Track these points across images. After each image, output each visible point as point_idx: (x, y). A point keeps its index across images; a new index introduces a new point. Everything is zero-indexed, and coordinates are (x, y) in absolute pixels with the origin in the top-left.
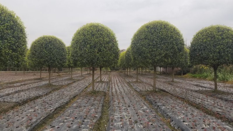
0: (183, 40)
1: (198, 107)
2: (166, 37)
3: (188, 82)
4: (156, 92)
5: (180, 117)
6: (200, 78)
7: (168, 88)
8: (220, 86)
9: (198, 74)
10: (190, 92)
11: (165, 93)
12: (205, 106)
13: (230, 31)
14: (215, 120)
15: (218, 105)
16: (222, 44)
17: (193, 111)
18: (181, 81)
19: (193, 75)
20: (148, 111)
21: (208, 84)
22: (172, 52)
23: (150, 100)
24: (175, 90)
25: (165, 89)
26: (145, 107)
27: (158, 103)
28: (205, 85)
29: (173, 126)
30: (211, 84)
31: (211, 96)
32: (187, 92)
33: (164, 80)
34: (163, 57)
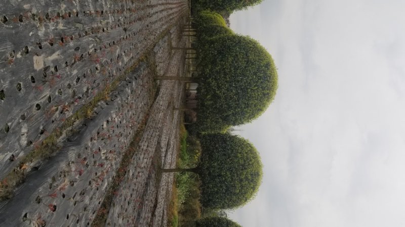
0: (242, 123)
1: (134, 144)
2: (249, 97)
3: (174, 132)
4: (155, 80)
5: (114, 116)
6: (181, 150)
7: (162, 101)
8: (168, 177)
9: (187, 147)
10: (158, 133)
11: (154, 96)
12: (136, 155)
13: (252, 190)
14: (114, 167)
15: (139, 173)
16: (232, 179)
17: (127, 136)
18: (175, 121)
19: (184, 140)
20: (120, 64)
21: (170, 160)
22: (221, 106)
23: (139, 69)
24: (159, 111)
25: (160, 95)
26: (126, 59)
27: (136, 83)
28: (169, 156)
29: (98, 105)
30: (171, 165)
31: (152, 164)
32: (158, 130)
33: (175, 95)
34: (215, 92)
